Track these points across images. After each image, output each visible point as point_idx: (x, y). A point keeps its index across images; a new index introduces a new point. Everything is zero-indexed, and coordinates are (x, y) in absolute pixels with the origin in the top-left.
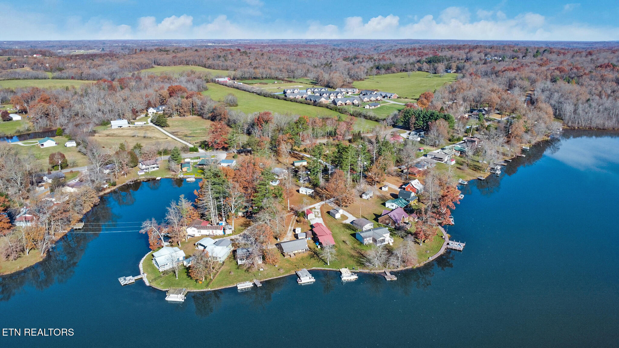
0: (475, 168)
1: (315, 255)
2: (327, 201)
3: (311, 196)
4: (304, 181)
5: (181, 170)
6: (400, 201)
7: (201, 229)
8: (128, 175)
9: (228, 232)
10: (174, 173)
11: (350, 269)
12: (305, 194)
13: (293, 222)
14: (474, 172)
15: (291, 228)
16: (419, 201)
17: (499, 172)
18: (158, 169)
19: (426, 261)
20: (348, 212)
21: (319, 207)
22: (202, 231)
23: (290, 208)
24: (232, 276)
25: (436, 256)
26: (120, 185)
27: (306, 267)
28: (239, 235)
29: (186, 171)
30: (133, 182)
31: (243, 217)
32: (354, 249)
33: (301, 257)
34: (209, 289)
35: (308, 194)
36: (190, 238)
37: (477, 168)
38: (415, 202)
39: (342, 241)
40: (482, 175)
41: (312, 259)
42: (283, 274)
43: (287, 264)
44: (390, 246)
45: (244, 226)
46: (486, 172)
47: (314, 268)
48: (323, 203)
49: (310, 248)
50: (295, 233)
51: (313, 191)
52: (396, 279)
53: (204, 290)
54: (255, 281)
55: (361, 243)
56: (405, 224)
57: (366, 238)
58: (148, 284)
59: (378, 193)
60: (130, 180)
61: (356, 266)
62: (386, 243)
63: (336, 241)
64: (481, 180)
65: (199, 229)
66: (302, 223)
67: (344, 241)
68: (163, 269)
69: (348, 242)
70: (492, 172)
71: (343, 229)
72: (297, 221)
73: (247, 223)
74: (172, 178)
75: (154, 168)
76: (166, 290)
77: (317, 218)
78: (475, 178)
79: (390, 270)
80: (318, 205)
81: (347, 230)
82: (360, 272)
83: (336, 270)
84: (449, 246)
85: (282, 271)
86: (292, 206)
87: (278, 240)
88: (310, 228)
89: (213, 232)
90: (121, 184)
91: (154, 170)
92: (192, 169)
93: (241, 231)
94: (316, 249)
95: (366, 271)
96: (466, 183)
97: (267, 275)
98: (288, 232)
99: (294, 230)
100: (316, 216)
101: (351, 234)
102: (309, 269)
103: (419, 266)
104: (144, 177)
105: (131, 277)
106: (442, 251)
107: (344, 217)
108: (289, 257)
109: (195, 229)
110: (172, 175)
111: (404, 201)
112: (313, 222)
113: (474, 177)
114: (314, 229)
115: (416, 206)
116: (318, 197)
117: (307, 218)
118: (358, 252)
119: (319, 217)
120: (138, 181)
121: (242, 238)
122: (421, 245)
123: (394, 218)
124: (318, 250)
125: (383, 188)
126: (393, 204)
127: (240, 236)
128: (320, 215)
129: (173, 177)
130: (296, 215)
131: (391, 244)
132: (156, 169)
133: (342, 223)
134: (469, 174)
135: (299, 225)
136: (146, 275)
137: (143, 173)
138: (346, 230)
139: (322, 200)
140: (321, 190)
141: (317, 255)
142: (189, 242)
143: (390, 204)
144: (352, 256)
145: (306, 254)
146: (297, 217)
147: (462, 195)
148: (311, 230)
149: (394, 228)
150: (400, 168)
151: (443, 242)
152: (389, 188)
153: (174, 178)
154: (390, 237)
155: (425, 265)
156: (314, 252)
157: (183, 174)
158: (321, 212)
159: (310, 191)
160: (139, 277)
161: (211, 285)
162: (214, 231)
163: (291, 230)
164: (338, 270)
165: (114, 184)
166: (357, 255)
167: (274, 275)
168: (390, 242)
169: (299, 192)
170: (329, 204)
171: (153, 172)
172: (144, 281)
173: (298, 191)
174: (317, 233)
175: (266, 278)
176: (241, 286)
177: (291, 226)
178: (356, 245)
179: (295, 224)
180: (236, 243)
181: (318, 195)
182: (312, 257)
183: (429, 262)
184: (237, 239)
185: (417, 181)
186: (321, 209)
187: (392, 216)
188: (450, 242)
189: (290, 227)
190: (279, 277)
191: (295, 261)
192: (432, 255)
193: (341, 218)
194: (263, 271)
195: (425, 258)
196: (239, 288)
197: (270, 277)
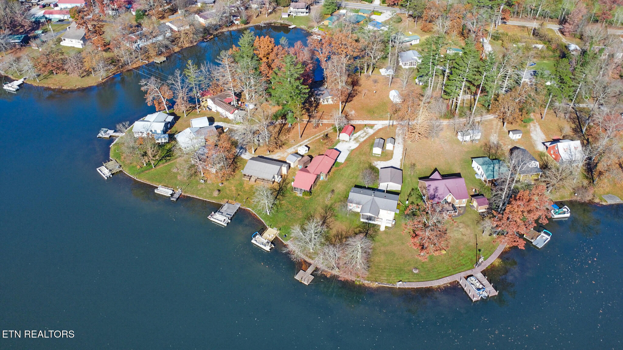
1: (275, 193)
6: (496, 168)
9: (238, 119)
11: (279, 234)
15: (305, 142)
19: (387, 283)
21: (380, 127)
25: (417, 285)
27: (245, 203)
30: (266, 24)
34: (136, 178)
39: (331, 190)
44: (376, 231)
47: (248, 209)
48: (395, 123)
49: (284, 180)
50: (297, 150)
52: (307, 284)
53: (131, 176)
54: (178, 191)
57: (352, 202)
58: (111, 146)
62: (377, 223)
66: (326, 141)
67: (333, 191)
69: (334, 195)
72: (326, 136)
76: (111, 159)
77: (354, 142)
79: (321, 266)
80: (382, 124)
82: (285, 247)
83: (266, 225)
84: (463, 282)
85: (216, 194)
90: (254, 24)
94: (289, 185)
97: (198, 190)
98: (295, 146)
100: (355, 139)
102: (243, 207)
105: (112, 132)
106: (440, 283)
107: (386, 156)
112: (339, 146)
117: (339, 137)
119: (358, 142)
124: (289, 187)
126: (480, 167)
128: (362, 140)
131: (382, 229)
133: (371, 164)
135: (320, 142)
138: (361, 175)
141: (278, 193)
143: (478, 165)
144: (310, 218)
146: (332, 130)
151: (466, 268)
152: (527, 138)
154: (392, 217)
156: (280, 188)
158: (372, 135)
160: (117, 134)
161: (144, 174)
163: (300, 145)
164: (268, 226)
165: (247, 23)
167: (204, 194)
168: (384, 225)
172: (114, 141)
174: (309, 165)
175: (193, 194)
179: (317, 140)
186: (379, 131)
187: (431, 188)
188: (479, 275)
190: (205, 200)
191: (247, 188)
192: (411, 280)
193: (380, 156)
194: (202, 184)
195: (394, 278)
196: (156, 191)
197: (197, 195)
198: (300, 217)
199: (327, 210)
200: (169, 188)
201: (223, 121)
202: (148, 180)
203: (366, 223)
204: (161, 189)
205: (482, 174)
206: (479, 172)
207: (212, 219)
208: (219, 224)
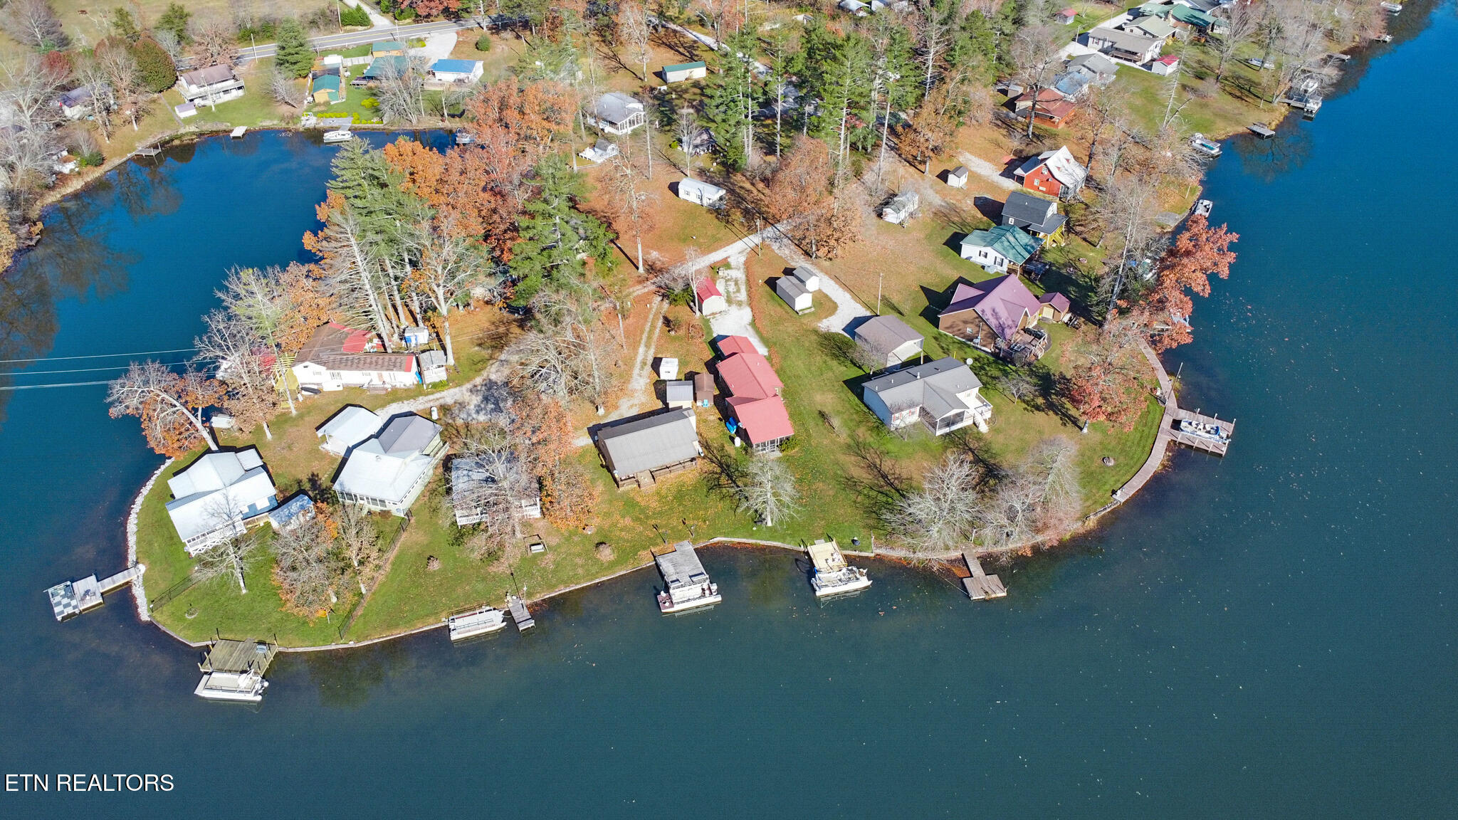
0: (1241, 88)
1: (724, 480)
2: (769, 232)
3: (716, 211)
4: (696, 146)
5: (310, 99)
6: (1011, 239)
7: (339, 368)
8: (146, 120)
9: (434, 374)
10: (285, 109)
11: (841, 546)
12: (698, 202)
13: (653, 327)
14: (1238, 103)
15: (645, 354)
16: (1069, 229)
17: (1314, 106)
18: (241, 92)
19: (1104, 505)
20: (837, 279)
21: (742, 259)
22: (344, 373)
23: (645, 261)
24: (434, 574)
25: (1138, 482)
26: (117, 161)
27: (694, 535)
28: (469, 386)
29: (327, 104)
30: (156, 147)
31: (487, 303)
32: (857, 448)
33: (674, 490)
34: (352, 644)
35: (706, 202)
36: (306, 398)
37: (1244, 89)
38: (1058, 237)
39: (816, 415)
40: (1266, 118)
41: (712, 496)
42: (612, 565)
43: (628, 521)
44: (979, 437)
45: (489, 343)
46: (1275, 104)
47: (716, 540)
48: (755, 239)
49: (706, 445)
50: (658, 375)
51: (722, 192)
52: (1005, 594)
53: (333, 647)
54: (512, 602)
55: (881, 425)
56: (1029, 338)
57: (900, 409)
58: (144, 615)
59: (937, 201)
60: (151, 140)
61: (864, 532)
62: (967, 422)
63: (795, 415)
64: (1259, 135)
65: (333, 368)
66: (682, 332)
67: (822, 415)
68: (200, 547)
69: (836, 422)
70: (1293, 103)
71: (819, 359)
72: (667, 322)
73: (502, 329)
74: (279, 131)
75: (226, 92)
76: (204, 644)
77: (734, 308)
78: (1241, 129)
79: (981, 550)
80: (736, 251)
81: (835, 363)
82: (879, 559)
83: (797, 548)
84: (1180, 437)
85: (606, 554)
86: (654, 255)
87: (601, 411)
88: (709, 354)
89: (380, 376)
90: (121, 155)
91: (227, 98)
92: (344, 93)
93: (478, 365)
94: (729, 449)
95: (897, 553)
96: (1216, 151)
97: (554, 572)
98: (636, 371)
99: (656, 364)
100: (729, 301)
101: (845, 382)
102: (701, 544)
103: (1082, 531)
104: (193, 129)
105: (90, 582)
106: (1157, 459)
107: (824, 305)
108: (636, 485)
109: (322, 369)
110: (282, 119)
111: (1024, 238)
112: (718, 329)
113: (1238, 123)
114: (722, 366)
115: (1061, 249)
116: (737, 216)
117: (700, 310)
118: (872, 466)
119: (740, 304)
120: (177, 142)
121: (480, 398)
122: (1085, 430)
123: (993, 322)
124: (733, 453)
125: (951, 177)
126: (989, 250)
127: (473, 390)
128: (743, 296)
129: (284, 125)
130: (664, 296)
131: (984, 428)
132: (235, 94)
133: (816, 332)
134: (1224, 116)
135: (674, 339)
136: (142, 568)
137: (193, 112)
138: (828, 359)
139: (752, 230)
140: (748, 185)
141: (730, 477)
142: (301, 416)
143: (977, 249)
144: (850, 484)
145: (691, 474)
146: (666, 304)
147: (1206, 202)
148: (711, 366)
149: (992, 354)
150: (1005, 92)
151: (1158, 416)
152: (974, 177)
153: (285, 130)
154: (978, 398)
155: (1102, 523)
156: (720, 465)
157: (315, 114)
158: (748, 280)
159: (713, 194)
160: (119, 579)
161: (356, 624)
162: (386, 374)
163: (644, 363)
164: (802, 549)
165: (98, 160)
166: (864, 476)
167: (580, 571)
168: (980, 420)
169: (677, 194)
170: (775, 246)
171: (226, 105)
172: (133, 598)
173: (674, 188)
174: (732, 388)
175: (551, 587)
176: (465, 627)
177: (648, 346)
178: (863, 433)
179: (660, 338)
180: (459, 422)
181: (738, 206)
182: (713, 484)
183: (1112, 512)
184: (462, 405)
185: (1064, 152)
186: (748, 266)
187: (988, 316)
188: (1183, 414)
189: (642, 350)
190: (597, 581)
191: (654, 504)
192: (1124, 480)
193: (813, 309)
194: (542, 554)
195: (1100, 493)
196: (454, 636)
197: (566, 583)
198: (831, 493)
199: (857, 451)
200: (475, 609)
201: (393, 401)
202: (390, 627)
203: (948, 434)
204: (459, 622)
205: (998, 260)
206: (988, 262)
207: (677, 608)
208: (697, 607)
